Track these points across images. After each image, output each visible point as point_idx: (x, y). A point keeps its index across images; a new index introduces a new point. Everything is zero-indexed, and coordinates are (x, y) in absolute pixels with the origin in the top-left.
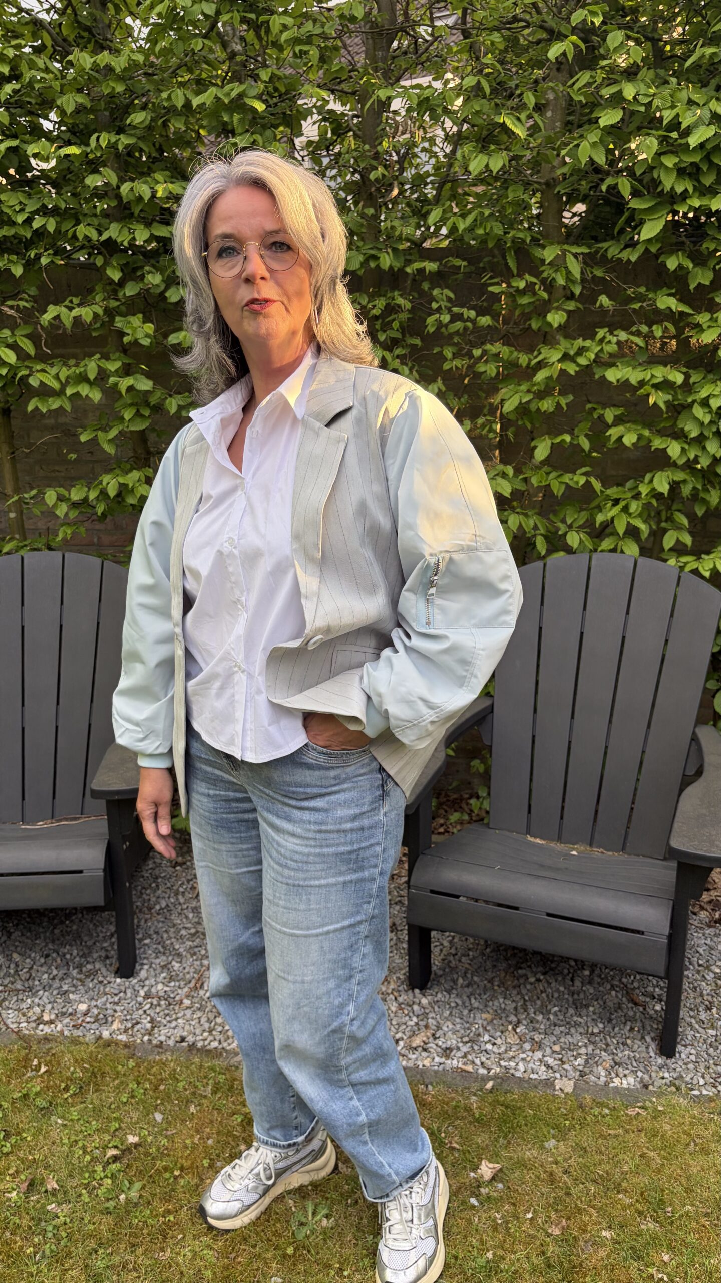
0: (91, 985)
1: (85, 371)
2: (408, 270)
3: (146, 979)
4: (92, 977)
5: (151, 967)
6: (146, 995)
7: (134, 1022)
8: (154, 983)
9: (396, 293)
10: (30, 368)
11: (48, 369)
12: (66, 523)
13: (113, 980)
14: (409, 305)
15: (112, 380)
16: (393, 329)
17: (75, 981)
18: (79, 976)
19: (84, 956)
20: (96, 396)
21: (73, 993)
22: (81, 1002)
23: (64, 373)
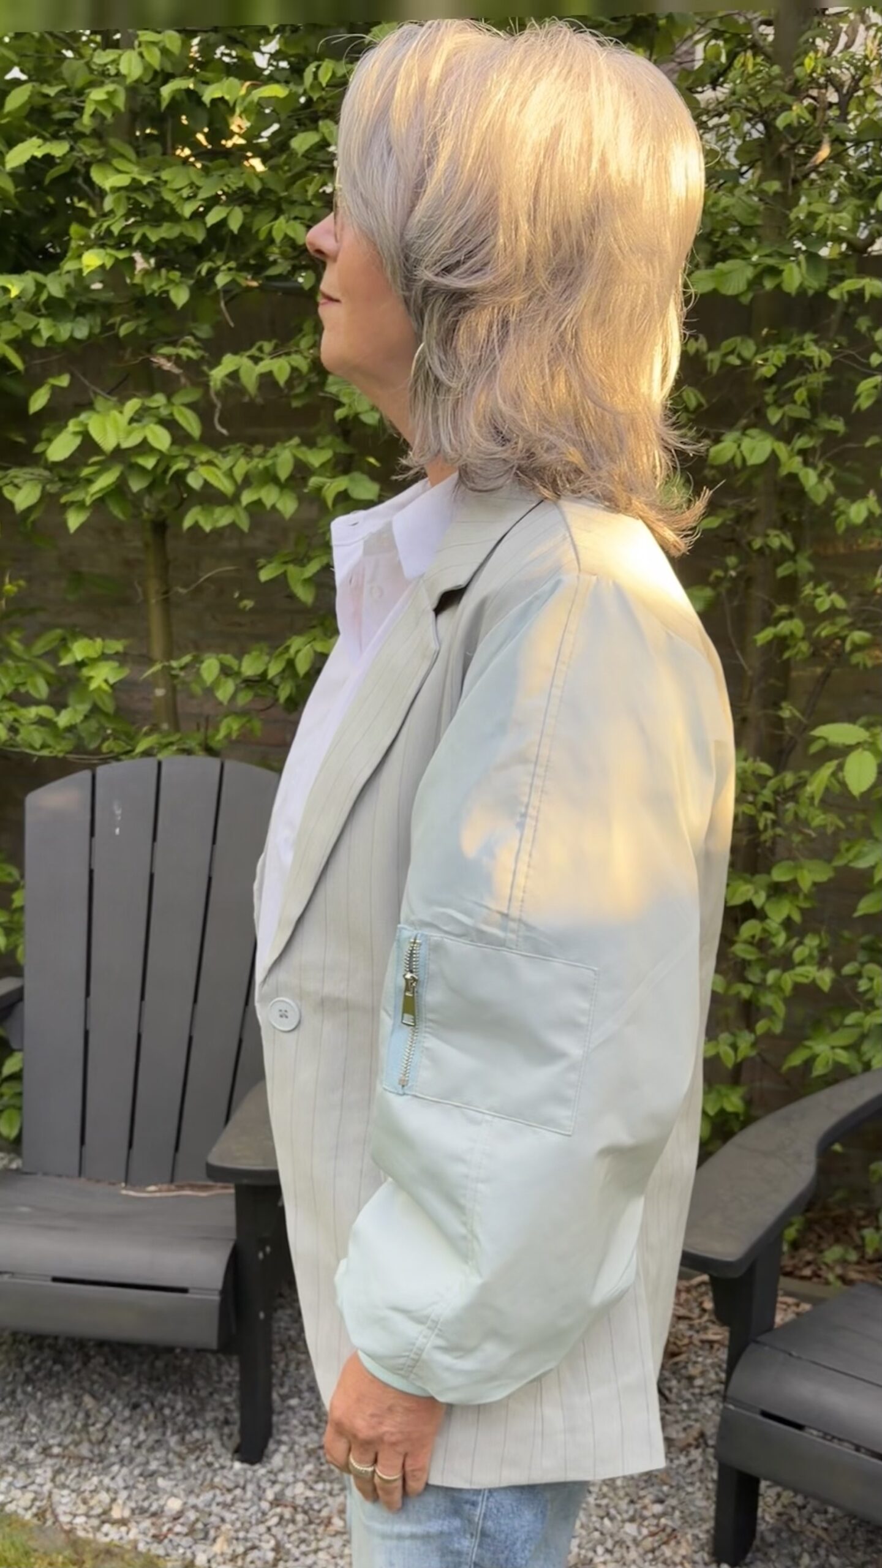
0: (193, 1467)
1: (274, 465)
2: (834, 294)
3: (281, 1470)
4: (197, 1453)
5: (291, 1449)
6: (276, 1499)
7: (249, 1544)
8: (291, 1479)
9: (808, 337)
10: (191, 459)
11: (218, 460)
12: (232, 711)
13: (228, 1463)
14: (827, 359)
15: (314, 481)
16: (794, 402)
17: (171, 1456)
18: (179, 1449)
19: (191, 1413)
20: (288, 506)
21: (164, 1476)
22: (173, 1495)
23: (242, 467)
